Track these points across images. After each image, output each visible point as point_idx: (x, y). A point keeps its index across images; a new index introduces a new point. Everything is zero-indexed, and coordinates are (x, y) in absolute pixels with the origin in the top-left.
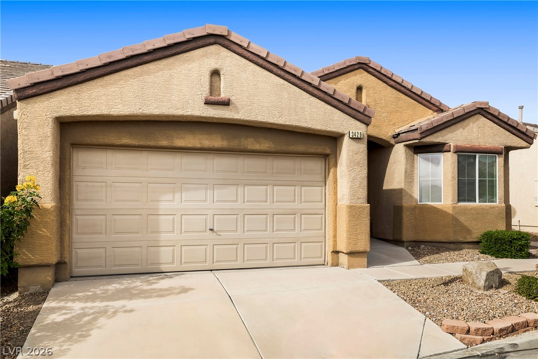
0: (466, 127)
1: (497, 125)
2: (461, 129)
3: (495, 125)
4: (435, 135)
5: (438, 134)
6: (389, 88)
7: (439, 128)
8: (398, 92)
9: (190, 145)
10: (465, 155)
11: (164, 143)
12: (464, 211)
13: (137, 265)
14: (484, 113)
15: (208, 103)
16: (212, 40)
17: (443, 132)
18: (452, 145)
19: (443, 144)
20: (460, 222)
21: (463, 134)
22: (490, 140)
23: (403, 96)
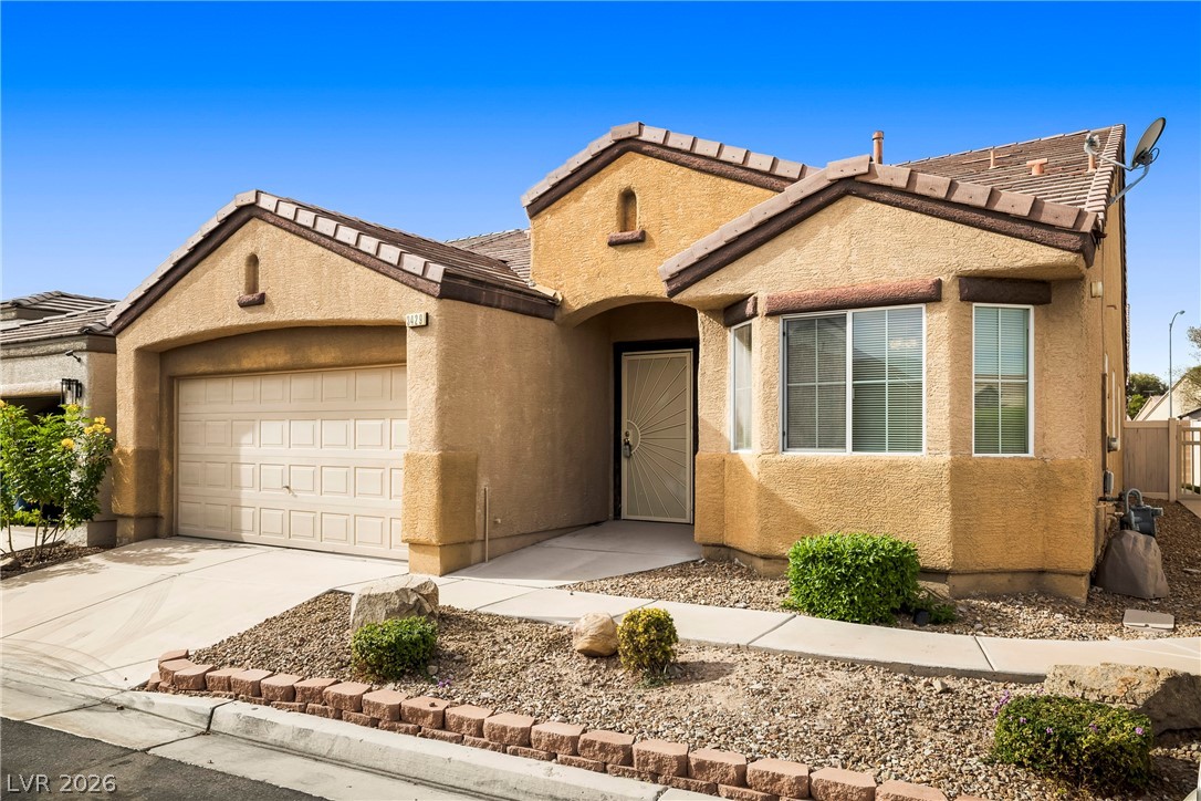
0: (807, 240)
1: (921, 212)
2: (792, 250)
3: (914, 215)
4: (714, 278)
5: (723, 273)
6: (695, 174)
7: (717, 260)
8: (718, 179)
9: (255, 366)
10: (812, 321)
11: (233, 366)
12: (796, 473)
13: (223, 528)
14: (864, 189)
15: (243, 305)
16: (245, 215)
17: (737, 266)
18: (762, 296)
19: (743, 300)
20: (781, 502)
21: (799, 261)
22: (895, 265)
23: (732, 185)
